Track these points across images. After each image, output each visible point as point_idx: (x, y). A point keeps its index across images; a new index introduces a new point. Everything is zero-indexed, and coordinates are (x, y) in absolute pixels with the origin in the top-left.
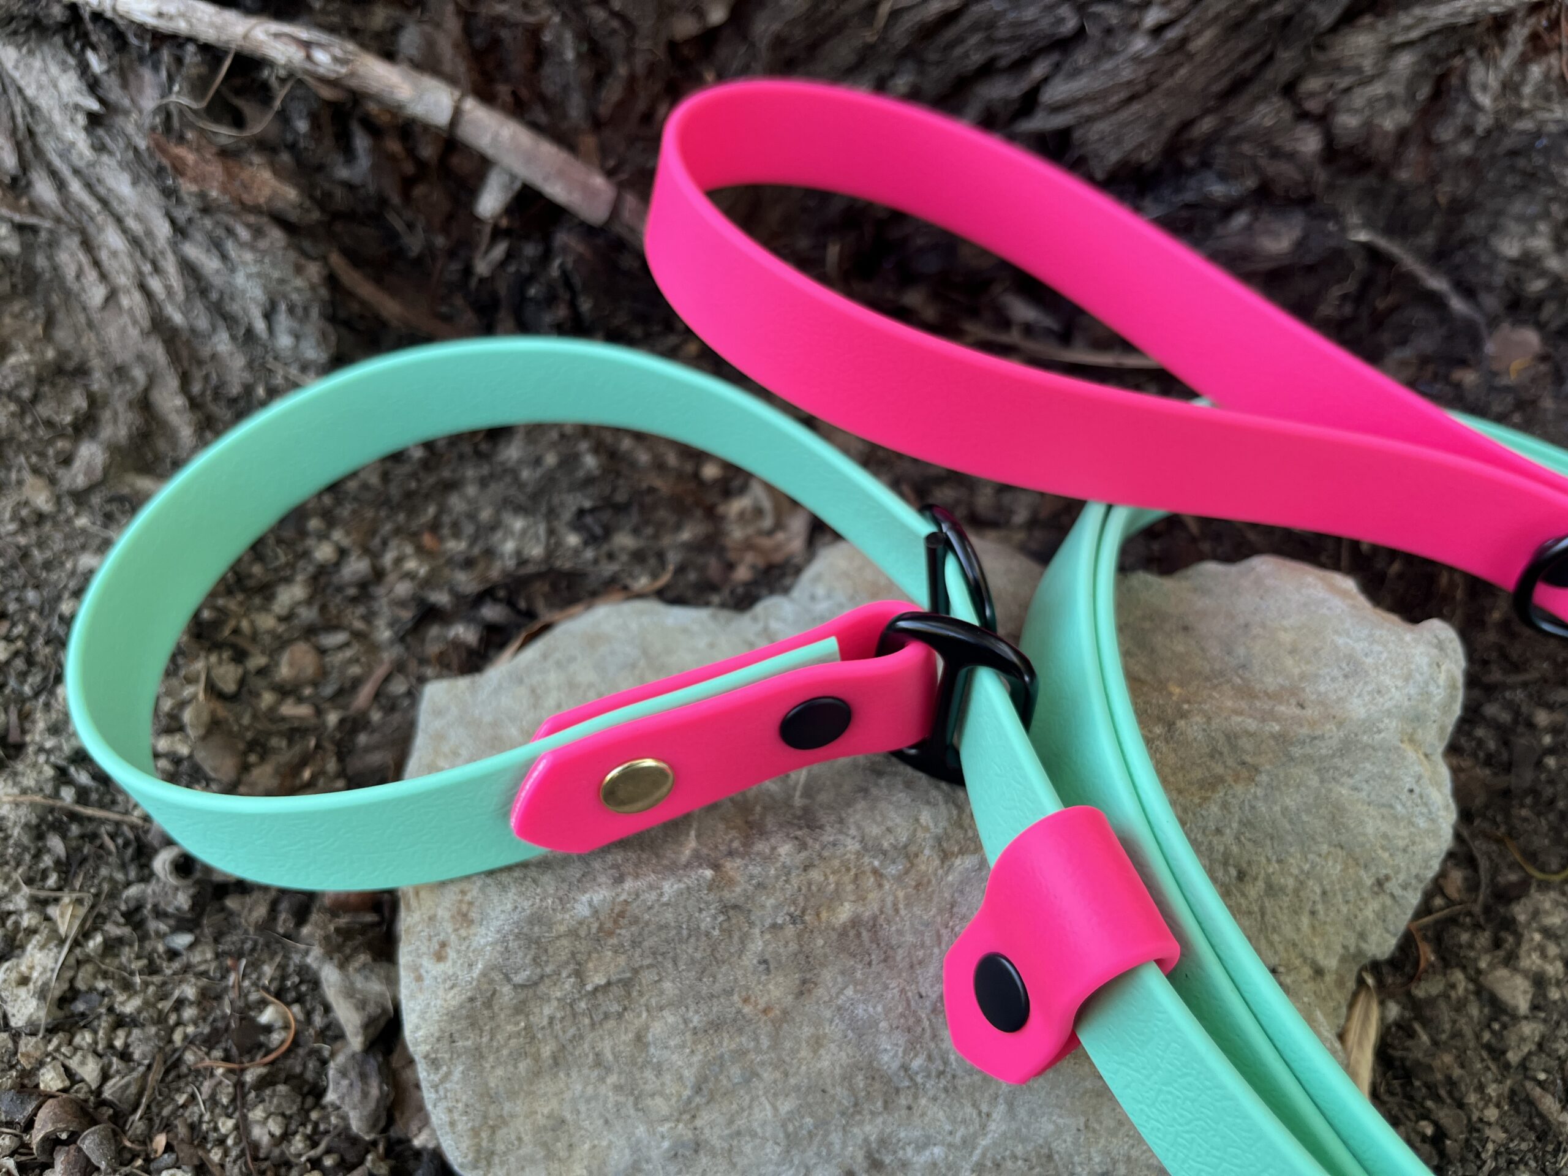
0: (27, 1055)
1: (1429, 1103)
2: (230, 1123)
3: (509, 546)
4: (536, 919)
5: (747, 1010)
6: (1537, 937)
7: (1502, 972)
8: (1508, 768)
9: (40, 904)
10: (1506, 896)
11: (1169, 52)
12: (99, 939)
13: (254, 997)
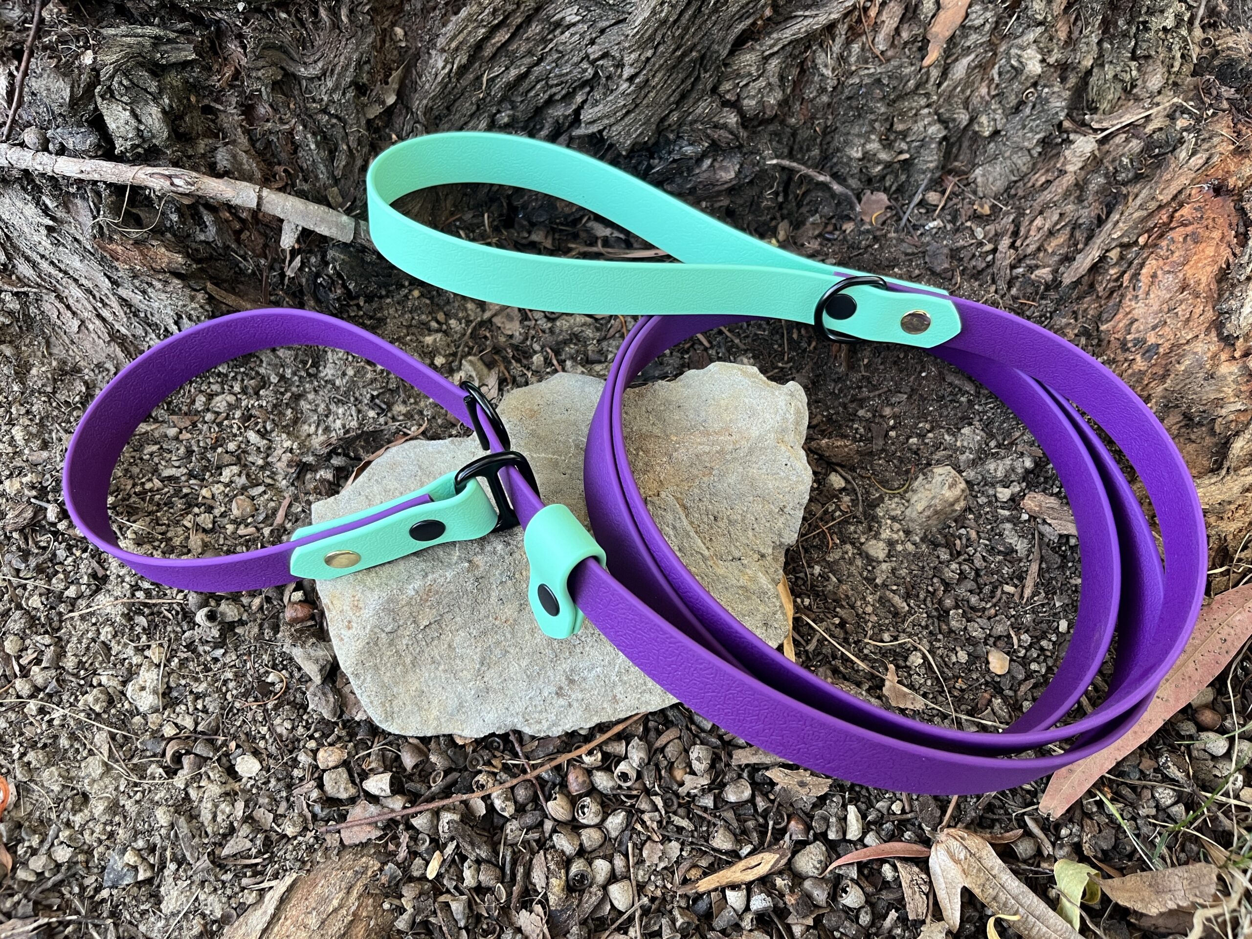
0: (154, 723)
1: (838, 610)
2: (266, 728)
3: (339, 423)
4: (390, 600)
5: (497, 623)
6: (889, 522)
7: (873, 542)
8: (870, 440)
9: (139, 650)
10: (873, 505)
11: (640, 88)
12: (176, 660)
13: (262, 671)
